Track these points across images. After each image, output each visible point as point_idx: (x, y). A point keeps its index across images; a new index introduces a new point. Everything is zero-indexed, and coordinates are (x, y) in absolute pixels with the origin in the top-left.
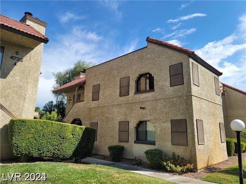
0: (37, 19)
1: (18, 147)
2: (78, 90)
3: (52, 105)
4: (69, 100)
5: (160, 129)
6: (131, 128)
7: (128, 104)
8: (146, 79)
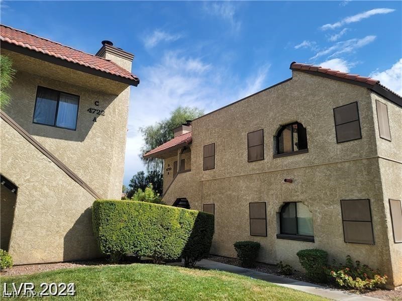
0: (120, 49)
1: (106, 242)
2: (182, 153)
3: (143, 177)
4: (167, 170)
5: (320, 216)
6: (271, 214)
7: (262, 174)
8: (293, 132)
